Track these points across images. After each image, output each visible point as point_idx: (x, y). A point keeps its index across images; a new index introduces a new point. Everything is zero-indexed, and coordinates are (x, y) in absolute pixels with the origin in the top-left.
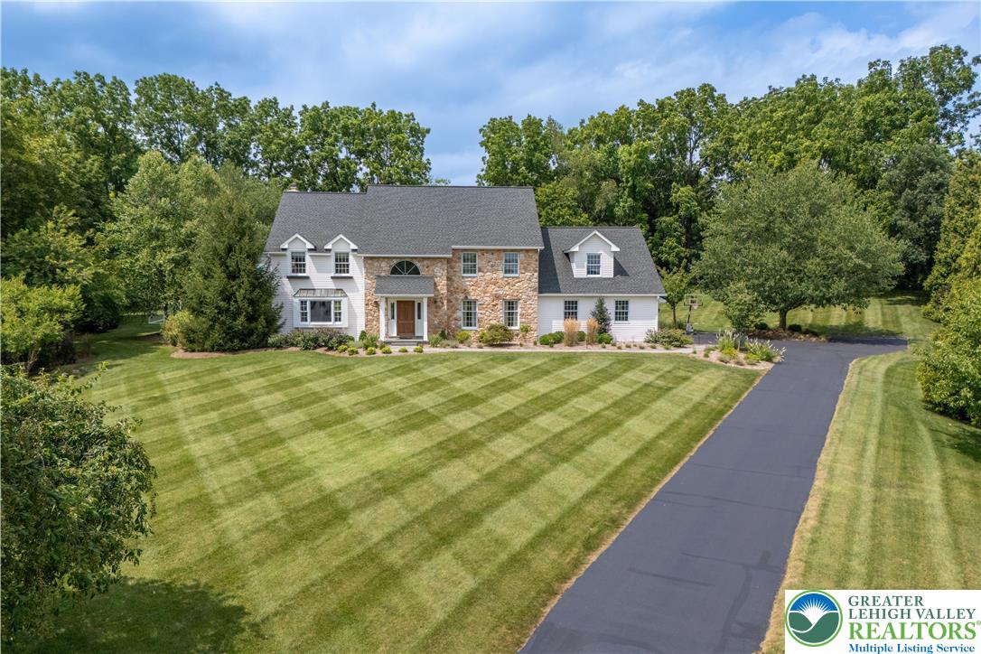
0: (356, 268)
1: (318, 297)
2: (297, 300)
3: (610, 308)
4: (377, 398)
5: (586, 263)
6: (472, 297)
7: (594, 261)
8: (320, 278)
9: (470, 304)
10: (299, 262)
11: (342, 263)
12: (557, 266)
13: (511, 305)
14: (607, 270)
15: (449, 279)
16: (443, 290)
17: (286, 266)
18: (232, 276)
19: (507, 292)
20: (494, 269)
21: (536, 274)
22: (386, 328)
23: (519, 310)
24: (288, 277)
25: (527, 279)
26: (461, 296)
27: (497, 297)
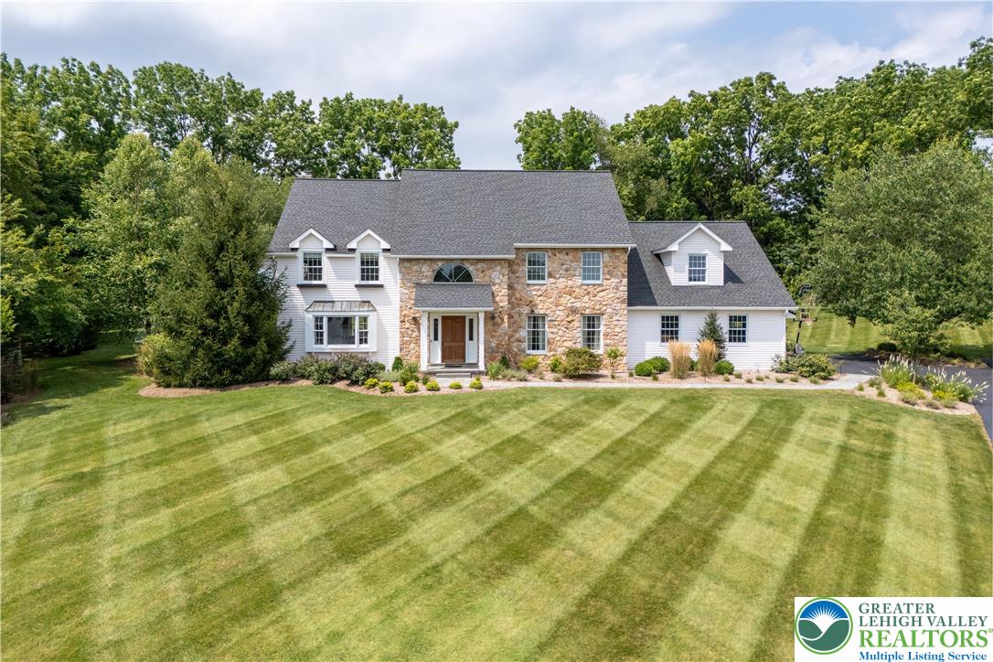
0: (388, 272)
1: (339, 312)
2: (310, 317)
3: (724, 324)
5: (687, 267)
6: (540, 311)
7: (697, 262)
8: (341, 284)
9: (536, 320)
10: (313, 266)
11: (369, 268)
12: (647, 270)
13: (591, 321)
14: (714, 275)
15: (510, 287)
17: (297, 271)
18: (223, 284)
19: (587, 305)
20: (569, 274)
21: (625, 281)
22: (428, 354)
23: (602, 329)
24: (299, 286)
25: (614, 287)
26: (526, 310)
27: (574, 311)
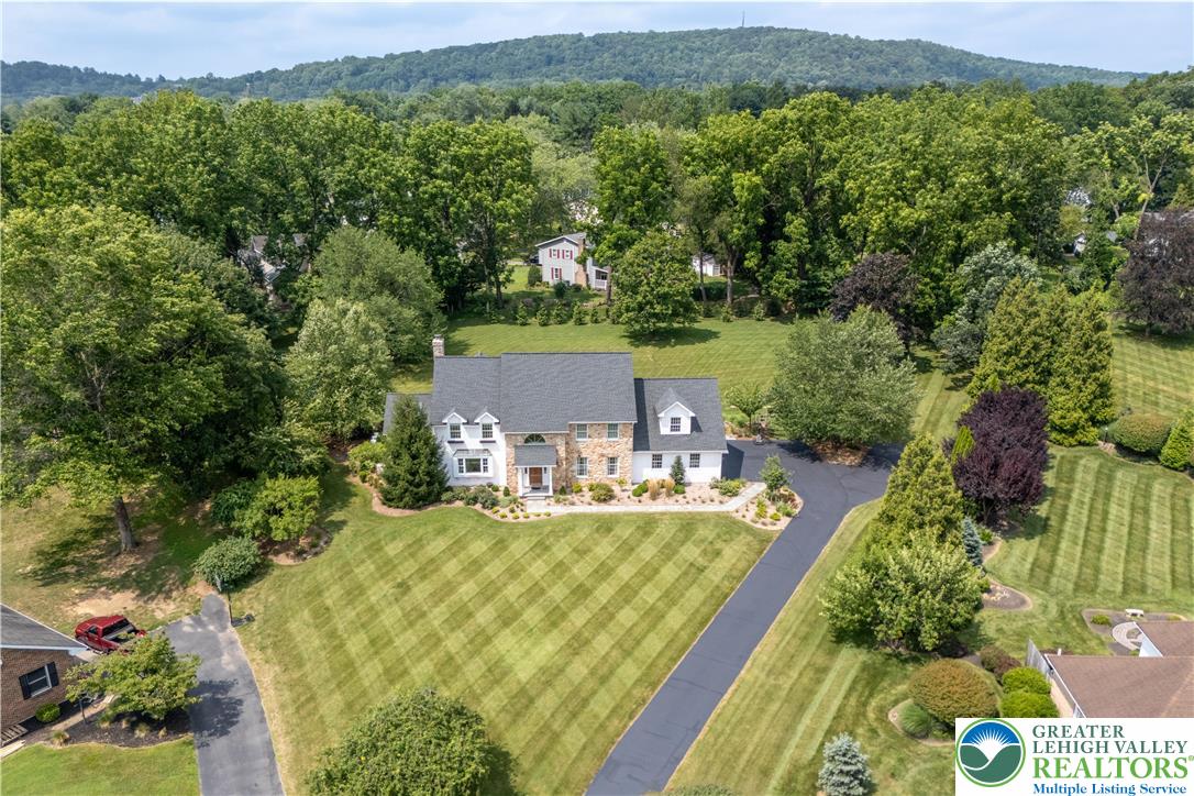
0: (497, 433)
1: (471, 456)
2: (456, 459)
3: (686, 460)
4: (531, 588)
5: (670, 424)
6: (583, 456)
7: (676, 421)
8: (471, 440)
9: (582, 461)
10: (455, 430)
11: (487, 430)
12: (649, 422)
13: (613, 460)
14: (686, 428)
15: (567, 443)
16: (562, 454)
17: (446, 434)
18: (414, 457)
19: (610, 452)
20: (600, 436)
21: (631, 439)
22: (522, 483)
23: (618, 464)
24: (449, 442)
25: (625, 442)
26: (576, 455)
27: (603, 455)
